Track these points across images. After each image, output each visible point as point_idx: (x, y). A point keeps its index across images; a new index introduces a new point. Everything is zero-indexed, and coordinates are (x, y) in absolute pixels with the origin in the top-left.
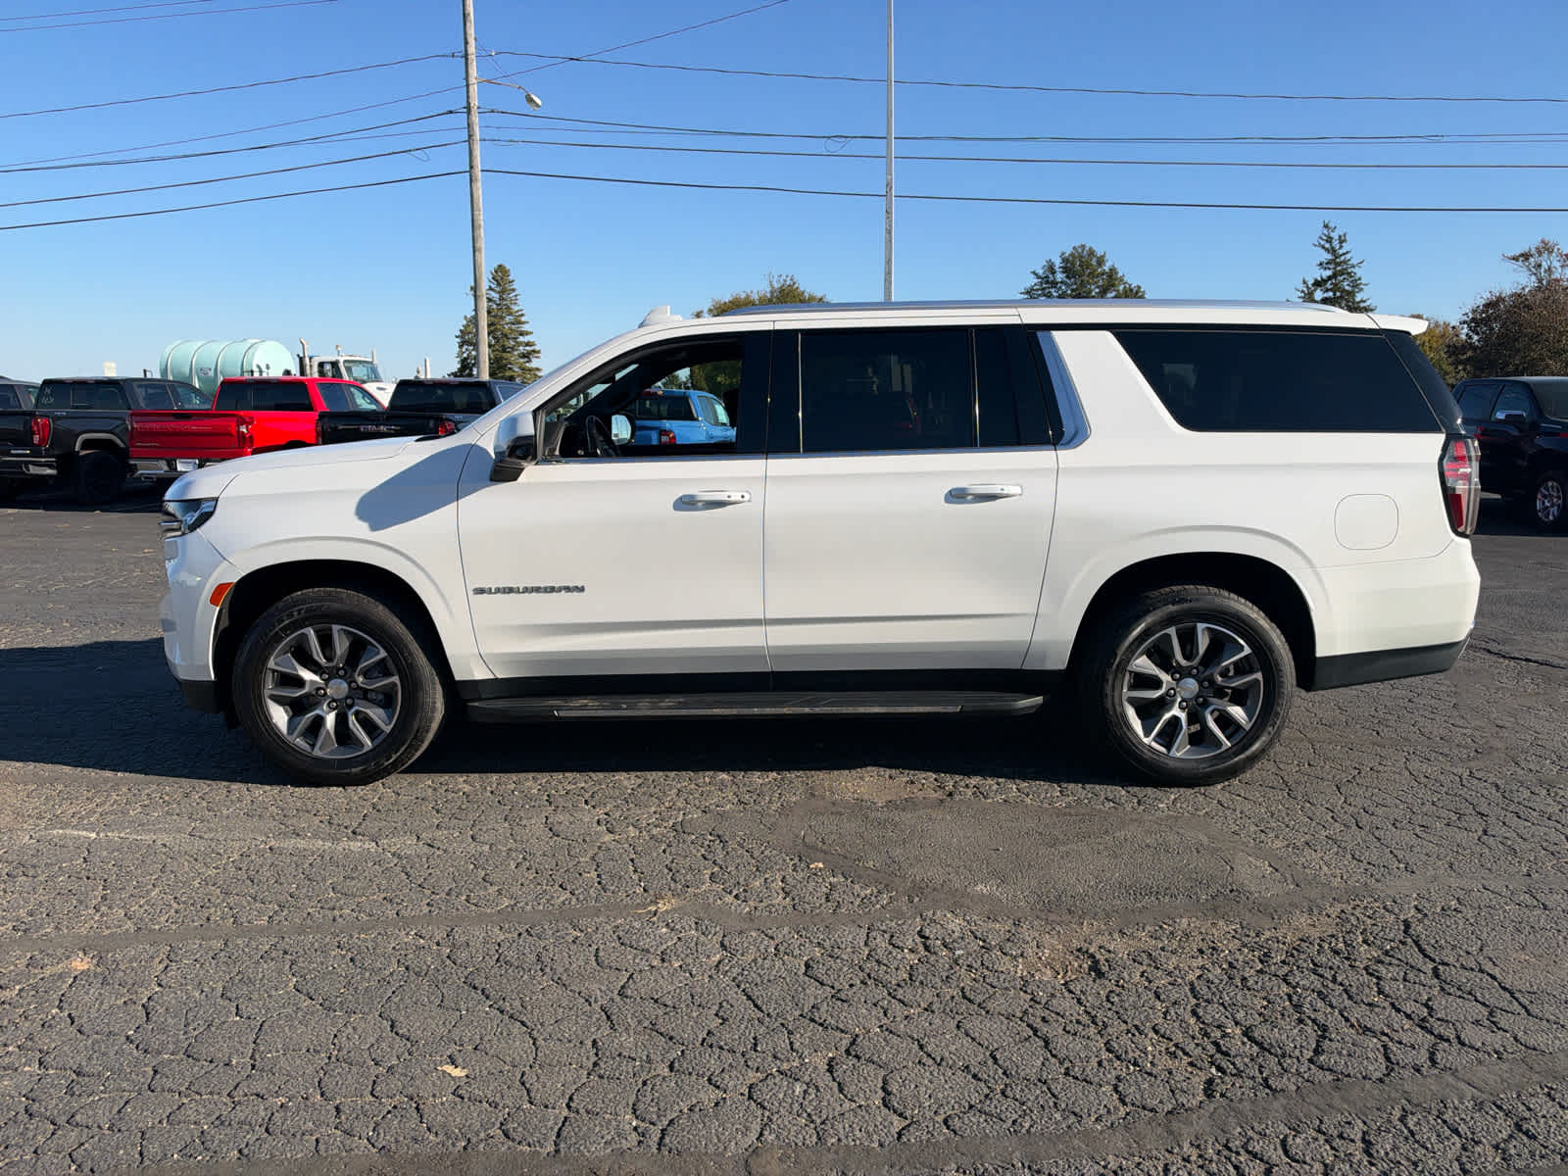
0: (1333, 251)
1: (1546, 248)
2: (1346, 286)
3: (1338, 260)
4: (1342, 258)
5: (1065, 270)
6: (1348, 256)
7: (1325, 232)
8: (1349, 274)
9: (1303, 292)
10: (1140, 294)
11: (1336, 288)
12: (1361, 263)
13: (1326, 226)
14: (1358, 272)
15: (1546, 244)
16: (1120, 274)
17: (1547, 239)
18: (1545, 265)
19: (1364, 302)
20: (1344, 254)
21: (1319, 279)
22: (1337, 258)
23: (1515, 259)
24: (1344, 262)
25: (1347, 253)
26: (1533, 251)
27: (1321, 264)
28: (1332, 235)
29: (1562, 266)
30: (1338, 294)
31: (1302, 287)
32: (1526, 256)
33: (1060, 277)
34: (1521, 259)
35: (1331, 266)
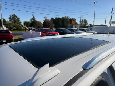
5: (12, 16)
9: (31, 19)
16: (17, 17)
18: (46, 18)
19: (36, 20)
28: (33, 15)
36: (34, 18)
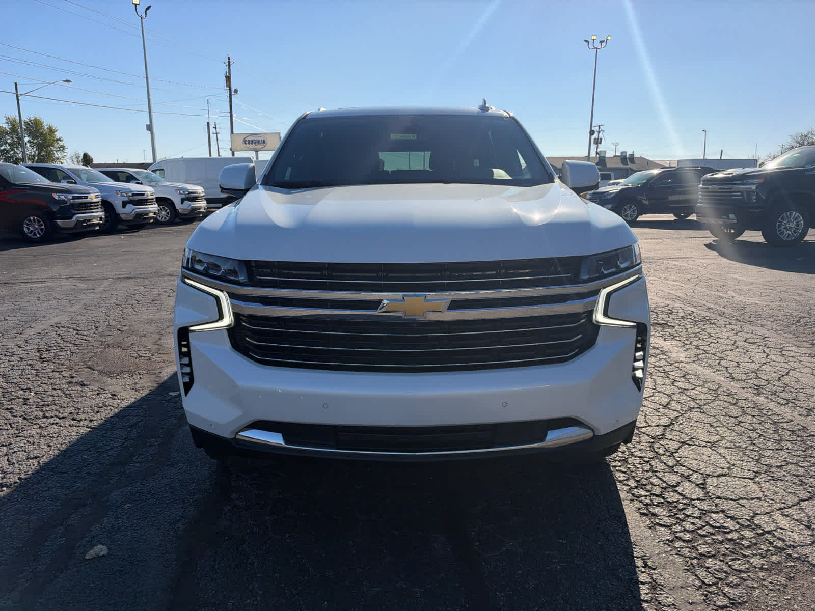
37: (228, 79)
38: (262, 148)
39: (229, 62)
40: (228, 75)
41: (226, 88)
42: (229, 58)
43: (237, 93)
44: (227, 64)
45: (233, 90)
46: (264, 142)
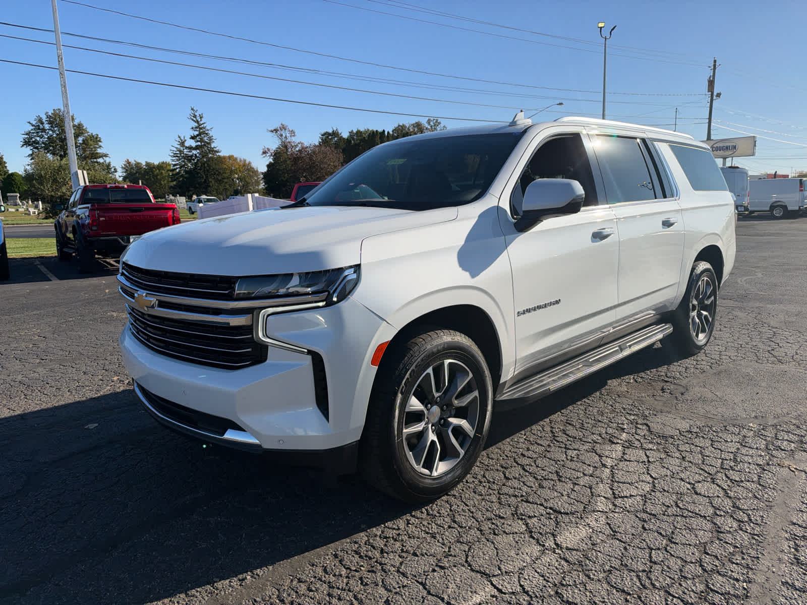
0: (197, 122)
1: (283, 128)
2: (206, 139)
3: (200, 127)
4: (202, 126)
5: (50, 123)
6: (205, 125)
7: (192, 112)
8: (206, 134)
9: (179, 142)
10: (98, 139)
11: (202, 140)
12: (212, 129)
13: (192, 109)
14: (211, 133)
15: (283, 126)
16: (84, 128)
17: (283, 123)
18: (284, 135)
19: (215, 148)
20: (203, 124)
21: (193, 136)
22: (200, 125)
23: (272, 131)
24: (204, 128)
25: (205, 123)
26: (279, 129)
27: (193, 128)
28: (196, 114)
29: (291, 136)
30: (203, 144)
31: (178, 139)
32: (276, 130)
33: (47, 126)
34: (274, 132)
35: (198, 129)
36: (201, 133)
37: (711, 83)
38: (731, 154)
39: (715, 66)
40: (711, 79)
41: (707, 93)
42: (715, 61)
43: (719, 97)
44: (712, 67)
45: (715, 94)
46: (735, 147)
